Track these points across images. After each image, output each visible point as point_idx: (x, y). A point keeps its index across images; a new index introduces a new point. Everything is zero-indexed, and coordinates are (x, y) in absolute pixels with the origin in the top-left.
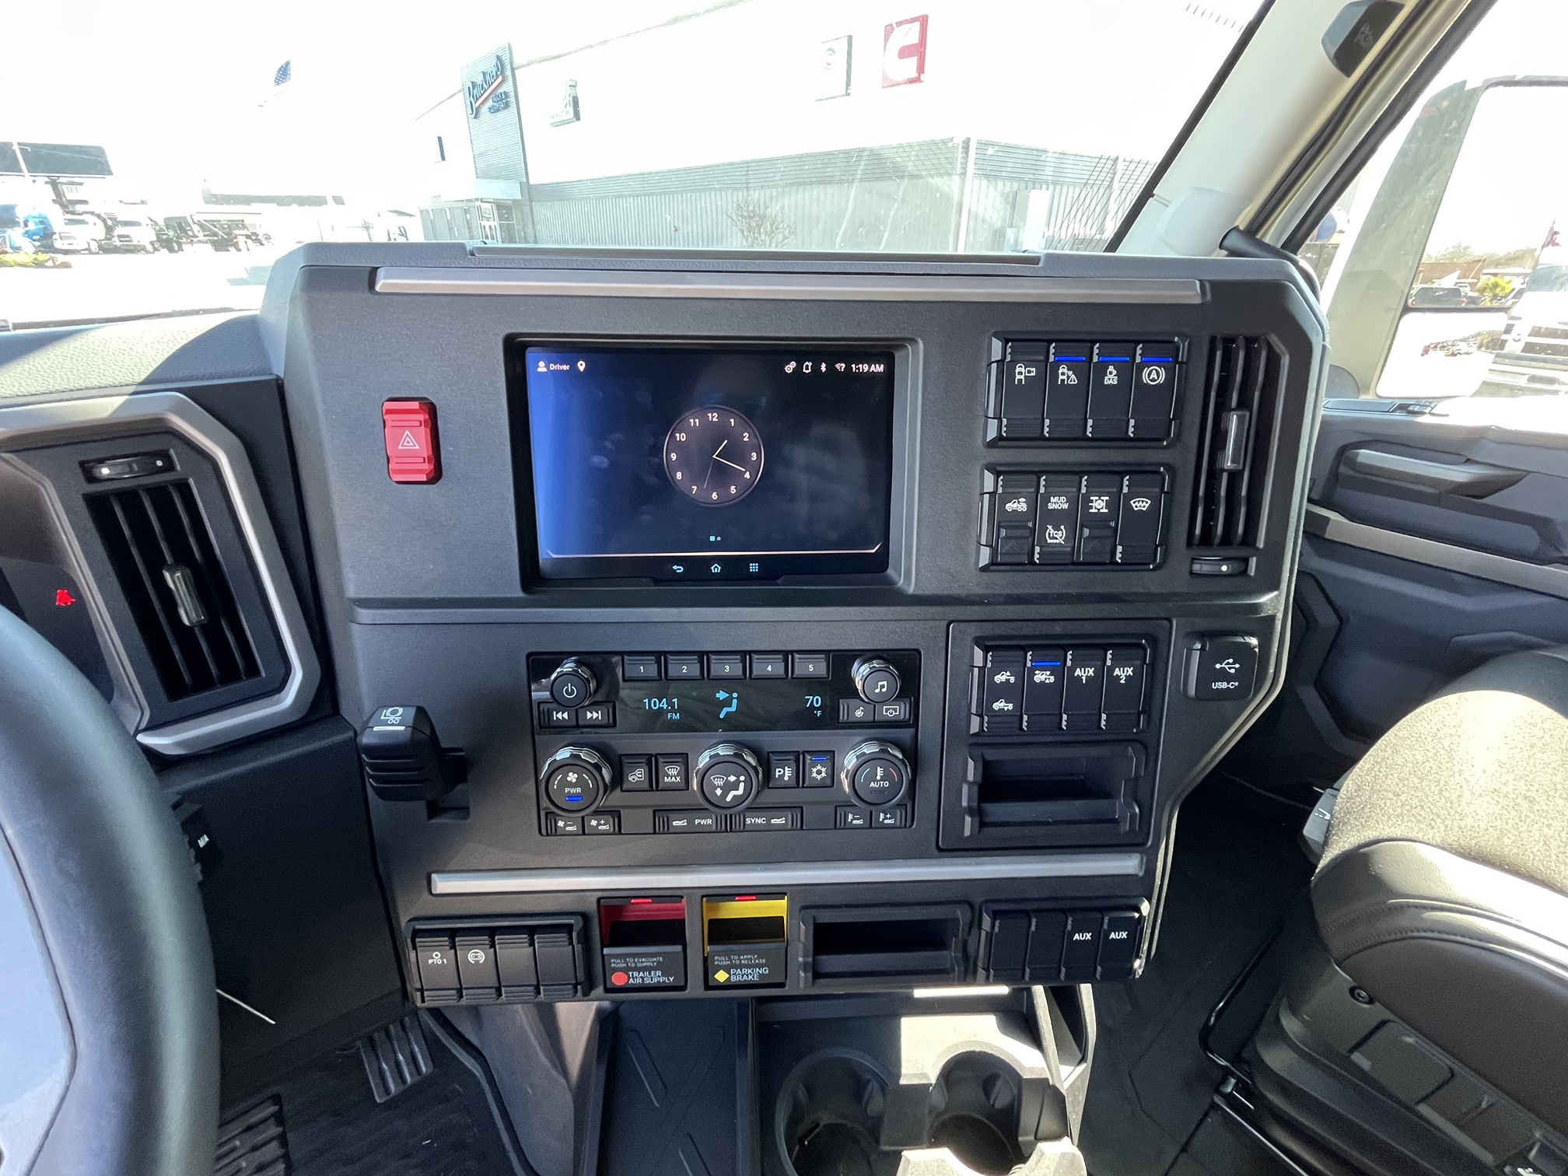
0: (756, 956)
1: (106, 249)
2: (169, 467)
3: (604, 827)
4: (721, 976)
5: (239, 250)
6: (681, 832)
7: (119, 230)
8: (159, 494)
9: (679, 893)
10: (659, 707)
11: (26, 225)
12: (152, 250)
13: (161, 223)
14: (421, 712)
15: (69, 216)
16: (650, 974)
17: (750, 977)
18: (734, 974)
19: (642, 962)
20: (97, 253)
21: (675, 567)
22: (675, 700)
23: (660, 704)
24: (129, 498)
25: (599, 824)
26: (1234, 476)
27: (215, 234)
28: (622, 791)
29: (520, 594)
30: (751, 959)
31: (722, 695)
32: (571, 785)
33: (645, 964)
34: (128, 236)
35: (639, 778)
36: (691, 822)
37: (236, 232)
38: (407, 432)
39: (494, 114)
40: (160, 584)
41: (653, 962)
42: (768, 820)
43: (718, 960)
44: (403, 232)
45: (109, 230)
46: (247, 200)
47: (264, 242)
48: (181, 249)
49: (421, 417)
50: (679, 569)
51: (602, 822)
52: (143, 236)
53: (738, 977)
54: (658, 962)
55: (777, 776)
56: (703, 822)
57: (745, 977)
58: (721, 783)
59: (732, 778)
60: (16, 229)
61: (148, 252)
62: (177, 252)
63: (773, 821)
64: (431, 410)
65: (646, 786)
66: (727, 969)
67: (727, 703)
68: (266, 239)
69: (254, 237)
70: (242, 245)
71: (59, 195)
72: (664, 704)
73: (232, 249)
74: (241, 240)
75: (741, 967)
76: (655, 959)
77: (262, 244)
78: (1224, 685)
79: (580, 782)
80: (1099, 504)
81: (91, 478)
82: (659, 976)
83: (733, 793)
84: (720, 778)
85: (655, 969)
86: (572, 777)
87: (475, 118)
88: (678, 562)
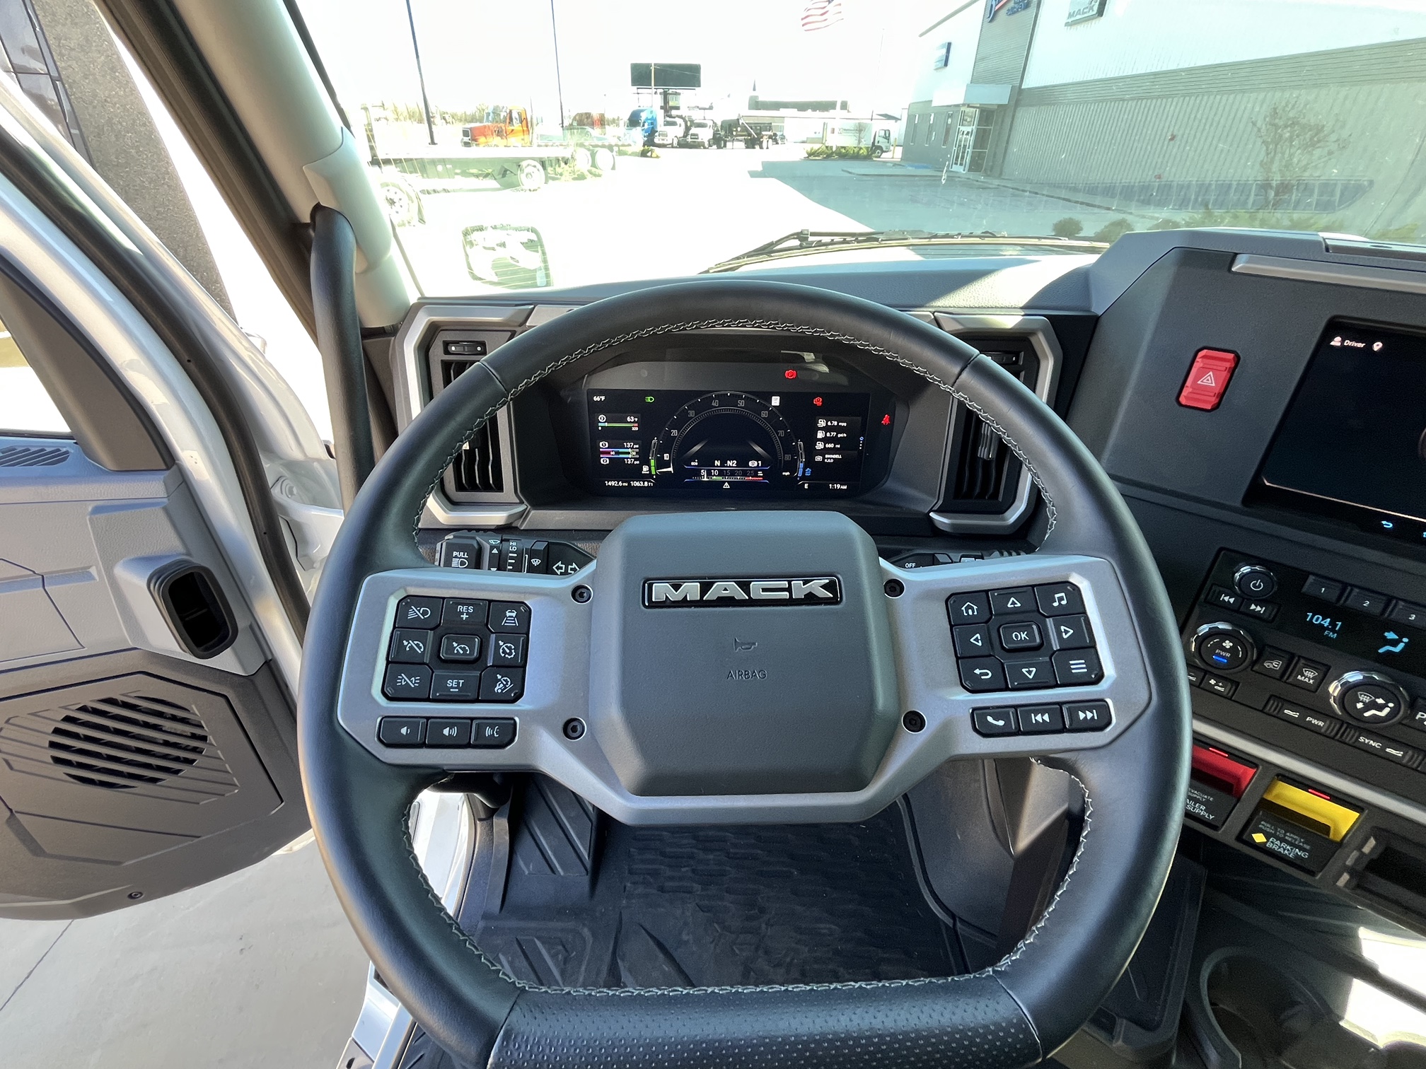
0: (1302, 840)
1: (683, 144)
3: (1219, 688)
4: (1259, 838)
5: (761, 148)
6: (1289, 720)
7: (693, 130)
9: (1256, 761)
10: (1320, 623)
11: (643, 126)
12: (707, 146)
13: (719, 124)
15: (668, 119)
16: (1195, 804)
17: (1286, 852)
18: (1271, 842)
19: (1193, 793)
20: (676, 147)
21: (1384, 522)
22: (1340, 623)
23: (1322, 620)
25: (1216, 685)
27: (750, 135)
28: (1252, 670)
29: (1239, 504)
30: (1296, 840)
31: (1390, 635)
32: (1224, 649)
33: (1195, 796)
34: (697, 135)
35: (1274, 666)
36: (1303, 717)
37: (763, 133)
38: (1211, 373)
39: (1011, 16)
41: (1203, 798)
42: (1383, 749)
43: (1263, 825)
44: (887, 135)
45: (687, 129)
46: (777, 106)
47: (779, 142)
48: (725, 146)
49: (1228, 365)
50: (1388, 524)
51: (1220, 684)
52: (705, 135)
53: (1274, 845)
54: (1208, 800)
55: (1417, 718)
56: (1315, 722)
57: (1281, 850)
58: (1367, 700)
59: (1380, 701)
60: (638, 128)
61: (705, 148)
62: (722, 148)
63: (1388, 750)
64: (1235, 359)
65: (1278, 676)
66: (1267, 836)
67: (1394, 643)
68: (782, 139)
69: (774, 138)
70: (764, 145)
71: (666, 101)
72: (1327, 622)
73: (757, 147)
74: (765, 140)
75: (1282, 840)
76: (1206, 797)
77: (777, 143)
79: (1233, 650)
82: (1202, 810)
83: (1373, 712)
84: (1368, 696)
85: (1202, 803)
86: (1228, 644)
87: (991, 21)
88: (1389, 518)
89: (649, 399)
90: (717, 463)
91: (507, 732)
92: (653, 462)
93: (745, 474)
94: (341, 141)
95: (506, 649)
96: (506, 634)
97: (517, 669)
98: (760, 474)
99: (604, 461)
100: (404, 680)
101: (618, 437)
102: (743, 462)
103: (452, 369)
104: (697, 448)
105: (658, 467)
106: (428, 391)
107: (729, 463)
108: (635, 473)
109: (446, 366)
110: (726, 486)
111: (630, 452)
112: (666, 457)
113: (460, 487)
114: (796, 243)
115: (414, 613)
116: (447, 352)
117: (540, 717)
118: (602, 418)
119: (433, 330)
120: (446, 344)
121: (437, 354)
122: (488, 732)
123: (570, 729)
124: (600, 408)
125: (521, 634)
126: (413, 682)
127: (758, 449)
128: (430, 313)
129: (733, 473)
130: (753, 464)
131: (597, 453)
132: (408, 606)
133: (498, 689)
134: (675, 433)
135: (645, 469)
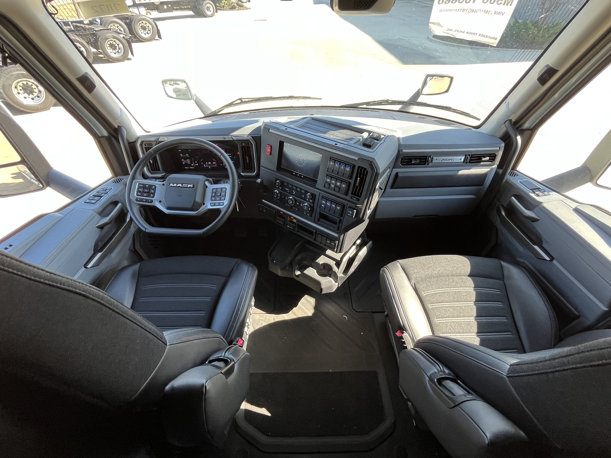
2: (249, 144)
8: (247, 147)
10: (287, 190)
14: (262, 180)
17: (291, 228)
18: (289, 227)
24: (245, 147)
26: (357, 187)
29: (276, 171)
31: (294, 191)
35: (283, 197)
38: (269, 149)
40: (246, 158)
43: (288, 224)
50: (302, 176)
58: (290, 201)
63: (296, 209)
64: (271, 147)
75: (291, 226)
78: (349, 215)
79: (276, 195)
80: (338, 184)
81: (242, 145)
82: (282, 223)
88: (295, 173)
89: (190, 151)
90: (207, 163)
91: (152, 201)
92: (193, 163)
93: (213, 165)
94: (120, 114)
95: (152, 191)
96: (153, 189)
97: (154, 194)
98: (216, 165)
99: (184, 163)
100: (139, 193)
101: (185, 158)
102: (212, 163)
103: (147, 149)
104: (202, 160)
105: (195, 164)
106: (143, 153)
107: (209, 163)
108: (190, 166)
109: (146, 148)
110: (210, 168)
111: (188, 161)
112: (196, 162)
113: (152, 170)
114: (239, 101)
115: (140, 185)
116: (145, 146)
117: (156, 200)
118: (181, 154)
119: (142, 142)
120: (145, 144)
121: (144, 146)
122: (149, 201)
123: (160, 202)
124: (180, 153)
125: (155, 190)
126: (140, 194)
127: (215, 160)
128: (141, 139)
129: (210, 165)
130: (214, 163)
131: (182, 162)
132: (139, 185)
133: (151, 196)
134: (196, 157)
135: (192, 165)
